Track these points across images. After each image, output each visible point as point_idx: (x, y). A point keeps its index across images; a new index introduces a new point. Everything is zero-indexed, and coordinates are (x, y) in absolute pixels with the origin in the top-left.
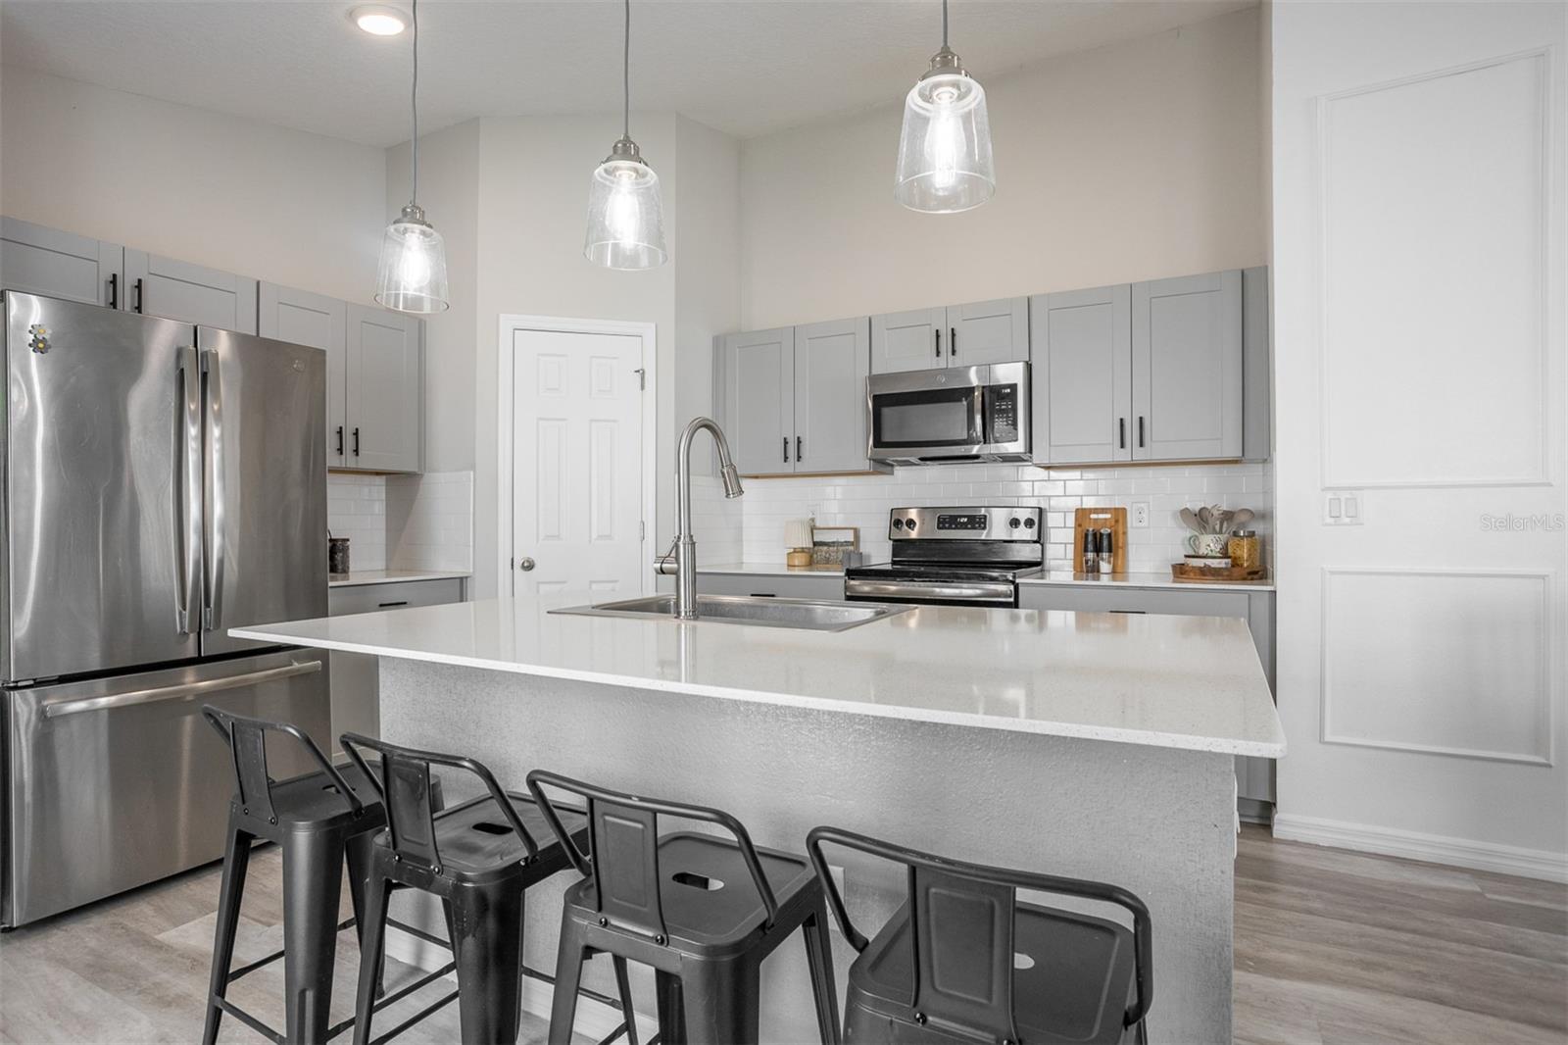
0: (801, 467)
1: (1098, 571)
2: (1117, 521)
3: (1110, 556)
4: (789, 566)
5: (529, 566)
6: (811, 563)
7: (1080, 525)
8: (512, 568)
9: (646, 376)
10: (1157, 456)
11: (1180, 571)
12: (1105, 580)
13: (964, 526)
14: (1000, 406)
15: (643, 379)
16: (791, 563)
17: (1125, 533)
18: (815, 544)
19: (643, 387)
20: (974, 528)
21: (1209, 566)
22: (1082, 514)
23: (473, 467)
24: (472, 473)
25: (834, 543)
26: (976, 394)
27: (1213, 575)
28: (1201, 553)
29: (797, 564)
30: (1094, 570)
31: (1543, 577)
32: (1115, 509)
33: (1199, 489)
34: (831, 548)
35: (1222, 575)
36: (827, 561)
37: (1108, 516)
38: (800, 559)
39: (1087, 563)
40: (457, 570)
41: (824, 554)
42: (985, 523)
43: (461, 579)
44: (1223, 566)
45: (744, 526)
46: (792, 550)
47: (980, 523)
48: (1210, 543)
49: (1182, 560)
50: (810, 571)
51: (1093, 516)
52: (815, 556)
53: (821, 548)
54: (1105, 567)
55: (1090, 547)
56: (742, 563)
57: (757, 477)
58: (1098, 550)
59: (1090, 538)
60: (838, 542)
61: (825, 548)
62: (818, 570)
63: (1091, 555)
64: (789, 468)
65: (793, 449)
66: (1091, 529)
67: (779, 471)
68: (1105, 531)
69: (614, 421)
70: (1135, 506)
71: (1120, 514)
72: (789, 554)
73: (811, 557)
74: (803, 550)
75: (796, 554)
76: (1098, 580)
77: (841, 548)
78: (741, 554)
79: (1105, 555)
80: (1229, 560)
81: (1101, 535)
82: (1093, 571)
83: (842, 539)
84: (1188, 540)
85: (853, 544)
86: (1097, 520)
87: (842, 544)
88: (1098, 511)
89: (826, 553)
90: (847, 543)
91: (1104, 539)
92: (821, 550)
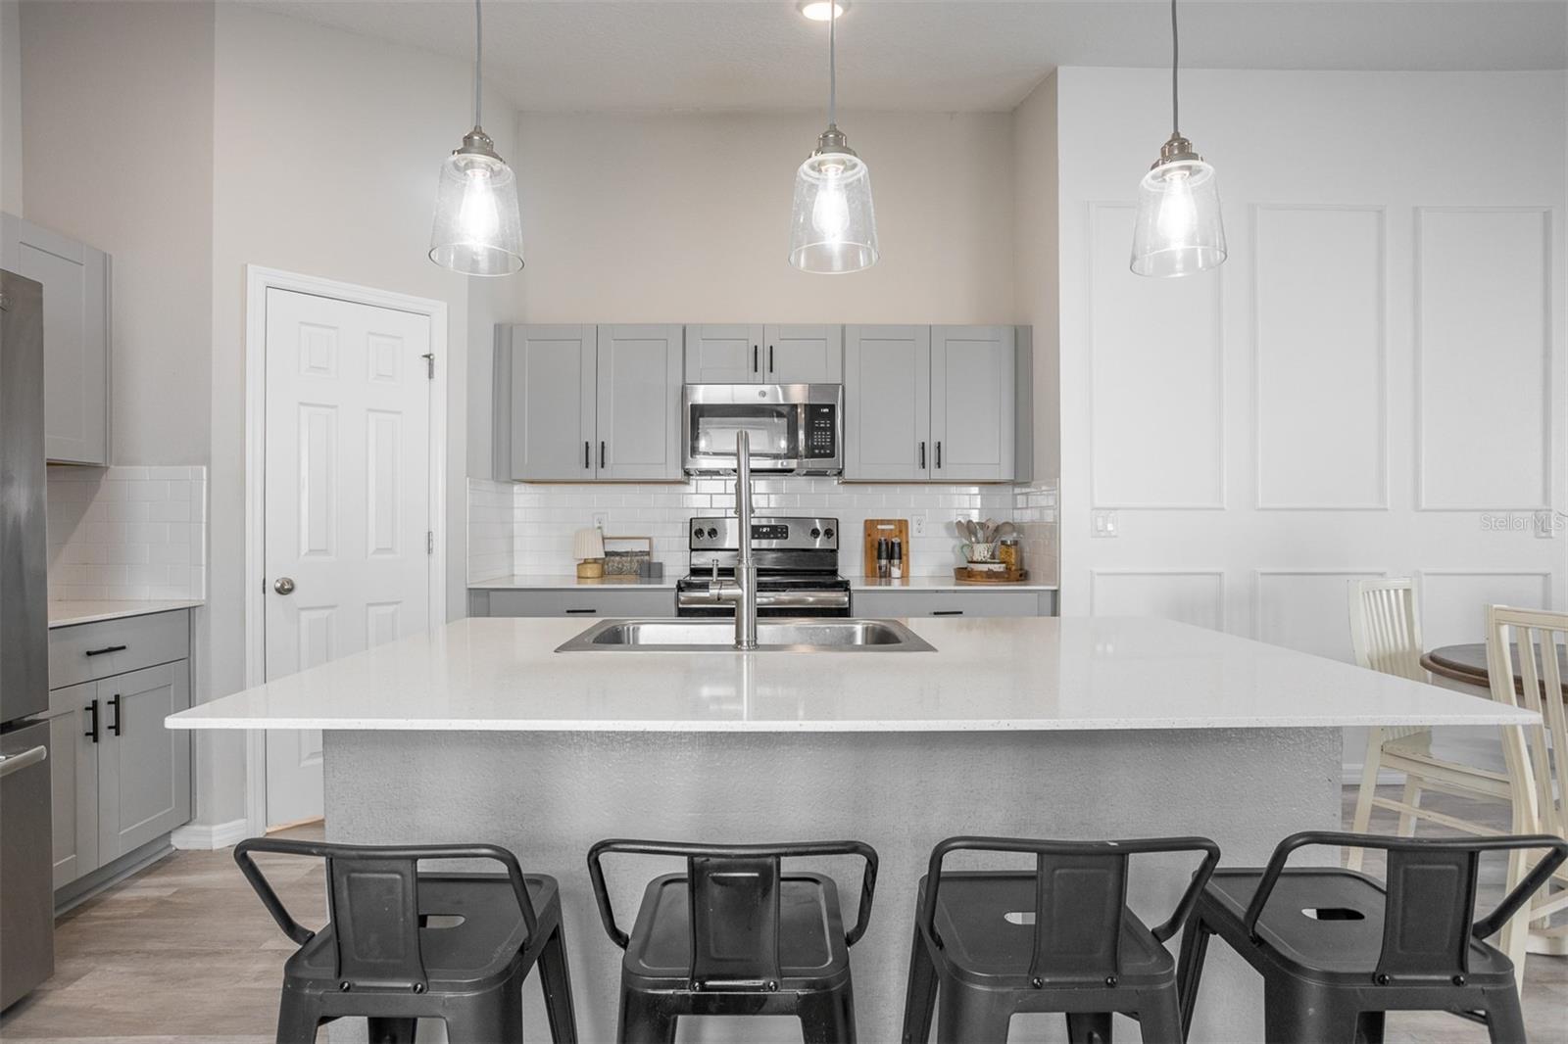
0: (603, 474)
1: (890, 576)
2: (901, 532)
3: (900, 563)
4: (579, 577)
5: (285, 589)
6: (603, 575)
7: (869, 535)
8: (264, 592)
9: (436, 363)
10: (949, 477)
11: (964, 574)
12: (896, 585)
13: (766, 536)
14: (819, 424)
15: (431, 365)
16: (583, 575)
17: (907, 542)
18: (607, 554)
19: (431, 375)
20: (776, 538)
21: (992, 570)
22: (870, 526)
23: (206, 460)
24: (205, 469)
25: (627, 552)
26: (799, 410)
27: (997, 578)
28: (975, 559)
29: (589, 575)
30: (886, 575)
31: (1220, 574)
32: (899, 521)
33: (970, 505)
34: (625, 559)
35: (1004, 577)
36: (620, 572)
37: (892, 527)
38: (592, 571)
39: (880, 568)
40: (178, 598)
41: (616, 564)
42: (787, 533)
43: (189, 608)
44: (1002, 570)
45: (515, 534)
46: (582, 562)
47: (782, 533)
48: (981, 551)
49: (964, 564)
50: (603, 583)
51: (879, 527)
52: (606, 567)
53: (612, 558)
54: (896, 572)
55: (884, 554)
56: (513, 575)
57: (532, 482)
58: (890, 557)
59: (884, 547)
60: (632, 552)
61: (617, 558)
62: (609, 583)
63: (884, 562)
64: (590, 474)
65: (595, 455)
66: (883, 539)
67: (578, 477)
68: (896, 540)
69: (399, 413)
70: (915, 518)
71: (902, 525)
72: (578, 565)
73: (603, 567)
74: (595, 561)
75: (589, 566)
76: (890, 585)
77: (635, 559)
78: (513, 565)
79: (896, 562)
80: (1004, 565)
81: (893, 543)
82: (885, 577)
83: (637, 549)
84: (962, 548)
85: (648, 553)
86: (883, 530)
87: (636, 554)
88: (883, 522)
89: (619, 563)
90: (642, 553)
91: (896, 549)
92: (613, 561)
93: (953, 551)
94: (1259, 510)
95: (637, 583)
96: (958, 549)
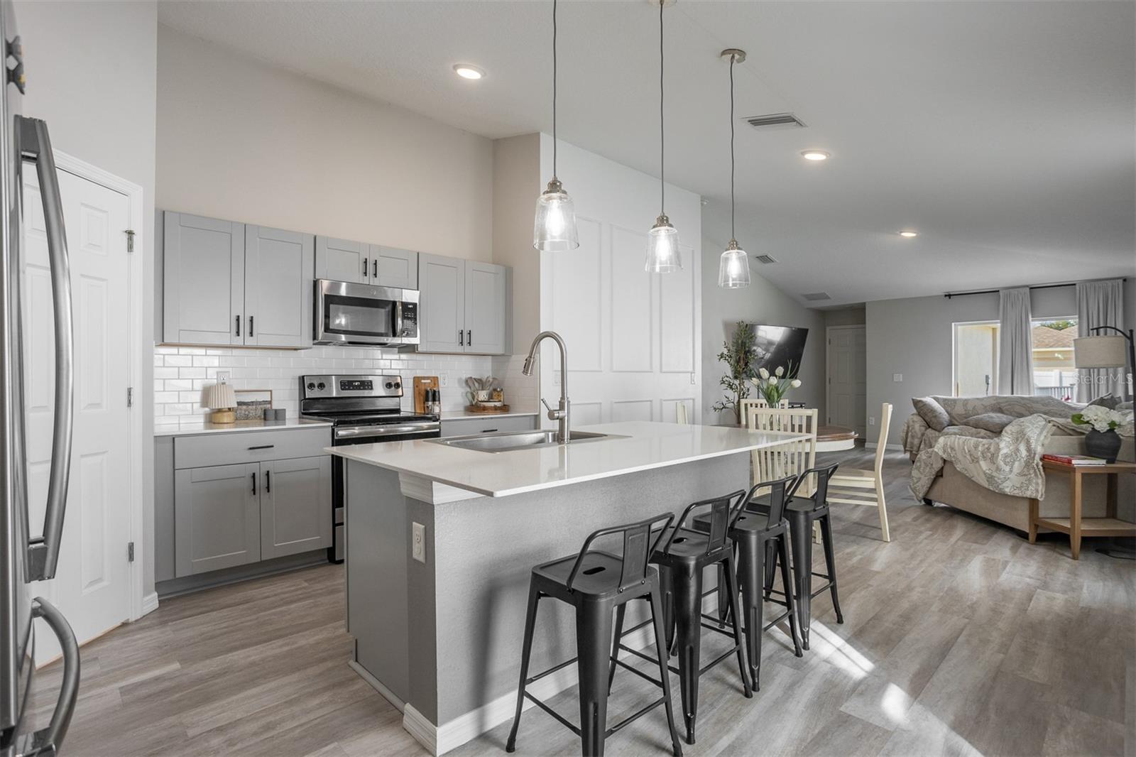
0: (252, 342)
2: (434, 384)
4: (213, 423)
6: (236, 421)
7: (417, 386)
9: (135, 237)
13: (358, 388)
15: (131, 240)
16: (218, 421)
18: (238, 404)
19: (129, 249)
20: (364, 389)
22: (417, 380)
25: (252, 402)
28: (479, 399)
29: (225, 421)
32: (433, 377)
34: (250, 407)
35: (498, 410)
36: (247, 418)
37: (429, 381)
38: (228, 418)
39: (428, 407)
41: (243, 412)
42: (370, 386)
46: (216, 410)
47: (368, 386)
48: (483, 395)
50: (236, 427)
51: (423, 381)
52: (237, 414)
53: (240, 407)
55: (430, 398)
58: (434, 400)
59: (430, 394)
60: (257, 402)
61: (244, 407)
62: (240, 427)
63: (430, 403)
64: (240, 341)
65: (244, 326)
67: (230, 344)
70: (442, 375)
71: (435, 380)
72: (211, 414)
73: (235, 414)
74: (231, 409)
75: (225, 414)
77: (259, 407)
79: (437, 403)
81: (435, 391)
83: (261, 399)
84: (466, 393)
85: (270, 402)
86: (425, 383)
87: (260, 403)
88: (424, 378)
89: (245, 411)
90: (265, 402)
91: (437, 394)
92: (241, 409)
93: (462, 396)
94: (614, 372)
95: (261, 426)
96: (464, 394)
